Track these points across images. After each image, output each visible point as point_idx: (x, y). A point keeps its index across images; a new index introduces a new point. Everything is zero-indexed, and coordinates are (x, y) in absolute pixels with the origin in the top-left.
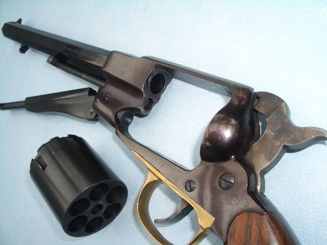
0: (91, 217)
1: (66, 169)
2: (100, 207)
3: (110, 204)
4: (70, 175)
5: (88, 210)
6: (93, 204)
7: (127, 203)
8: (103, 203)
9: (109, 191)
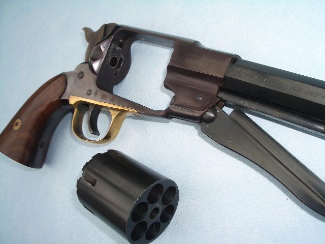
0: (150, 222)
1: (112, 181)
2: (156, 210)
3: (165, 206)
4: (120, 185)
5: (147, 214)
6: (151, 207)
7: (179, 205)
8: (159, 206)
9: (164, 191)
